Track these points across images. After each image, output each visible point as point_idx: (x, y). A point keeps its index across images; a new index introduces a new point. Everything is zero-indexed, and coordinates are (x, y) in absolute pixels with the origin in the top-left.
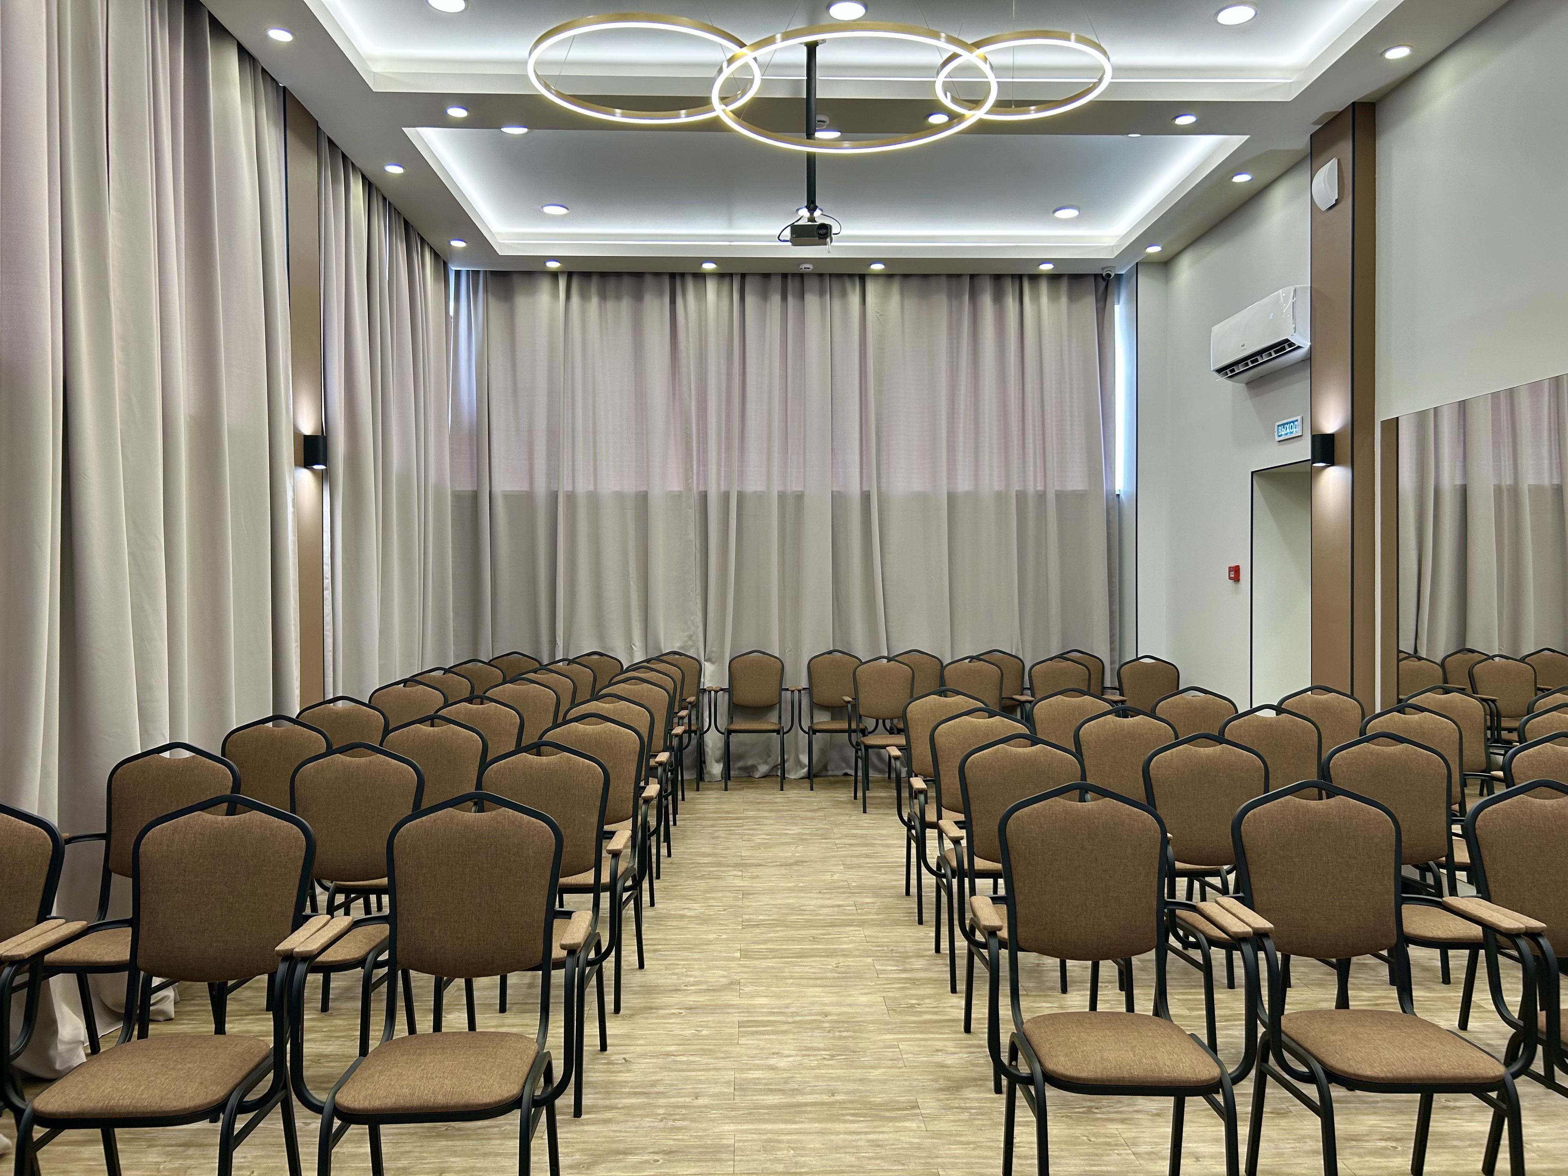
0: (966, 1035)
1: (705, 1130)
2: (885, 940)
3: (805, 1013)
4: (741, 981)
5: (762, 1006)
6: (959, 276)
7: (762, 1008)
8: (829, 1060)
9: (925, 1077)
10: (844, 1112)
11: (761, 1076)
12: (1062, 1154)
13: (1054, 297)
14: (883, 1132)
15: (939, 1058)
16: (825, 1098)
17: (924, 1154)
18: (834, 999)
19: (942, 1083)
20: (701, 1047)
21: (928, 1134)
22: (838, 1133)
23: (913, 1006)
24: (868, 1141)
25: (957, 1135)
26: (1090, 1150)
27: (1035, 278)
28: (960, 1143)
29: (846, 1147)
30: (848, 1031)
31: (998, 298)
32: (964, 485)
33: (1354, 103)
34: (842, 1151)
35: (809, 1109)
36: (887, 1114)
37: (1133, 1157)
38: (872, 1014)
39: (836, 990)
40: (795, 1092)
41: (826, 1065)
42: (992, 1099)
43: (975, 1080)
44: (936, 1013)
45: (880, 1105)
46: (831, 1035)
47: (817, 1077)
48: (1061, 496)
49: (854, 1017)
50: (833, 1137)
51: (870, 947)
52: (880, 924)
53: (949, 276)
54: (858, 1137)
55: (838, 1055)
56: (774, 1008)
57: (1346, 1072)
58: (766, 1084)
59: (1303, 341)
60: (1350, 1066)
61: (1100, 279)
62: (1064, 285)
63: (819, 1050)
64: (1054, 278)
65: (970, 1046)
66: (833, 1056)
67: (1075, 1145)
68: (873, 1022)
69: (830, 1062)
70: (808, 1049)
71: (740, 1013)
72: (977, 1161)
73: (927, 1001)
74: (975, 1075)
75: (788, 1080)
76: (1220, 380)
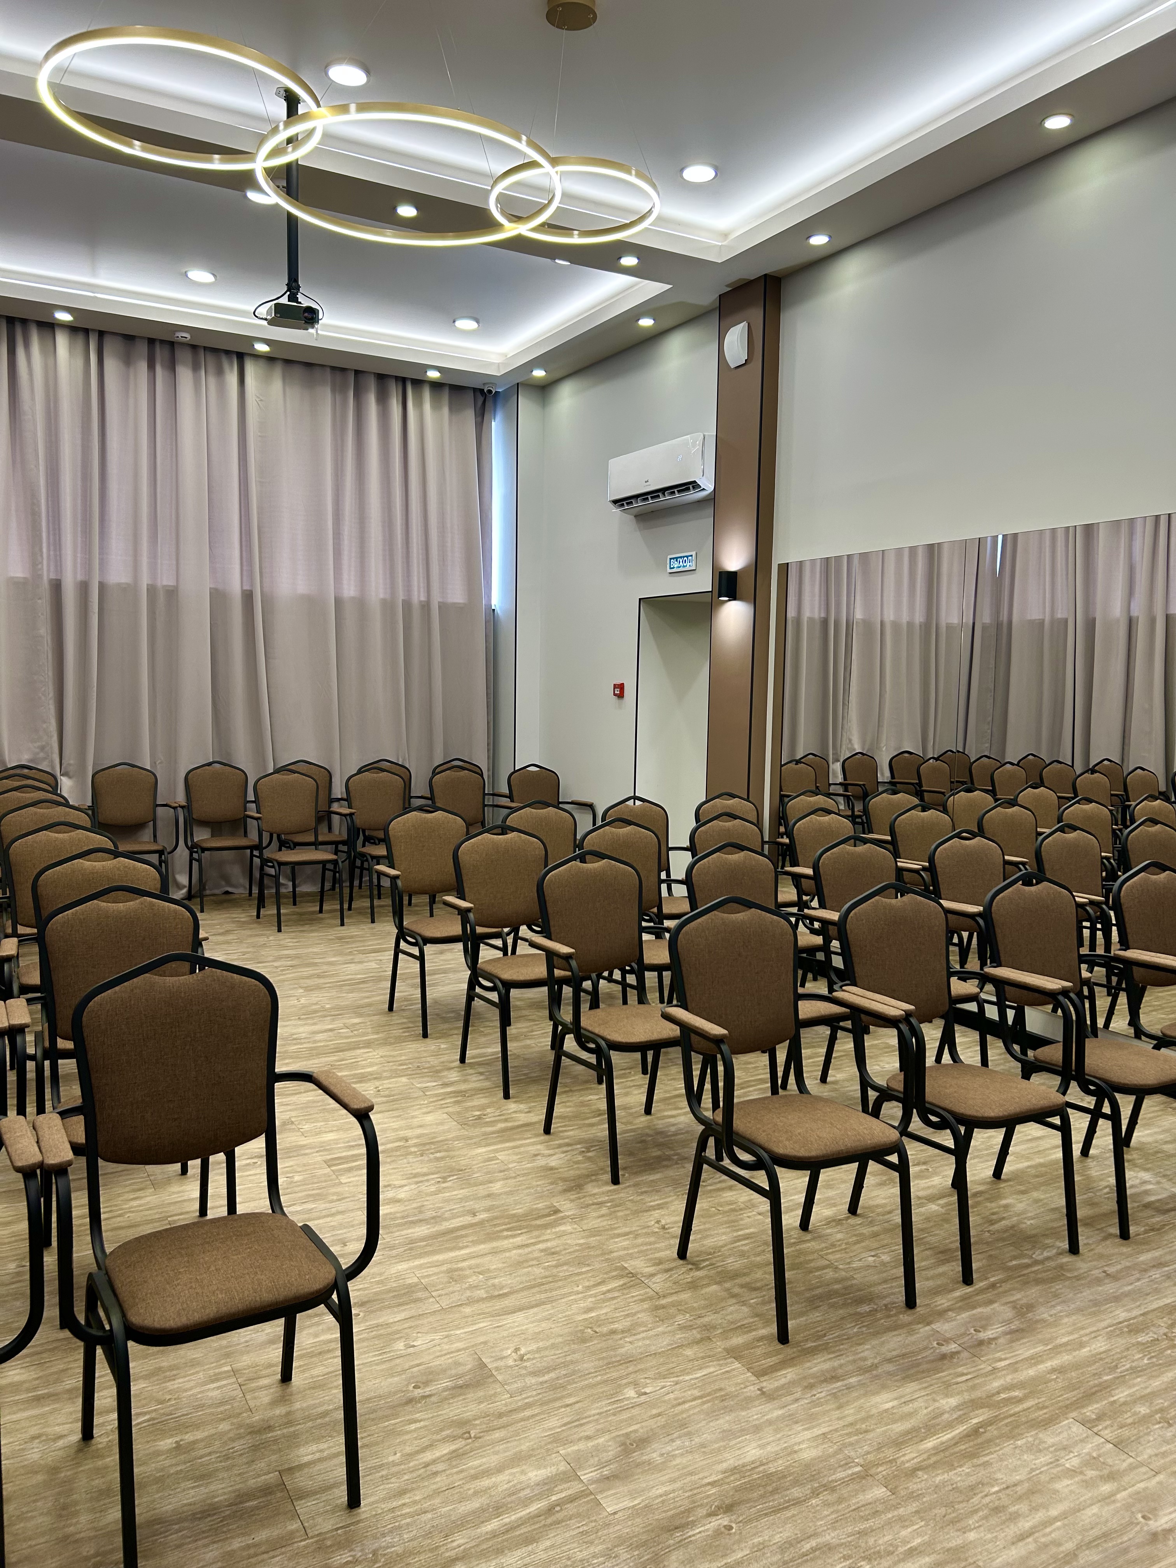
0: (547, 1137)
1: (381, 1274)
2: (403, 1058)
4: (293, 1119)
5: (336, 1141)
6: (343, 370)
7: (337, 1144)
8: (443, 1182)
9: (543, 1182)
10: (498, 1229)
11: (392, 1210)
12: (707, 1226)
13: (435, 406)
14: (547, 1240)
15: (541, 1162)
16: (470, 1219)
17: (599, 1252)
18: (402, 1123)
19: (561, 1186)
20: (306, 1193)
21: (587, 1233)
22: (509, 1250)
23: (479, 1118)
24: (542, 1251)
25: (612, 1229)
26: (725, 1219)
27: (418, 383)
28: (619, 1235)
29: (527, 1261)
30: (440, 1151)
31: (383, 399)
32: (349, 590)
33: (765, 275)
34: (525, 1265)
35: (463, 1232)
36: (538, 1222)
37: (760, 1217)
38: (449, 1131)
39: (396, 1113)
40: (436, 1219)
41: (444, 1188)
42: (614, 1190)
43: (588, 1176)
44: (506, 1120)
45: (525, 1215)
46: (425, 1158)
47: (447, 1201)
48: (444, 607)
49: (435, 1138)
50: (507, 1254)
51: (395, 1067)
52: (385, 1042)
53: (333, 368)
54: (530, 1249)
55: (450, 1176)
56: (348, 1142)
57: (976, 1117)
58: (403, 1217)
59: (708, 485)
60: (977, 1111)
61: (478, 394)
62: (446, 395)
63: (428, 1174)
64: (436, 385)
65: (560, 1146)
66: (444, 1178)
67: (711, 1217)
68: (458, 1138)
69: (447, 1184)
71: (317, 1152)
72: (645, 1248)
73: (489, 1110)
74: (585, 1172)
75: (420, 1210)
76: (616, 510)
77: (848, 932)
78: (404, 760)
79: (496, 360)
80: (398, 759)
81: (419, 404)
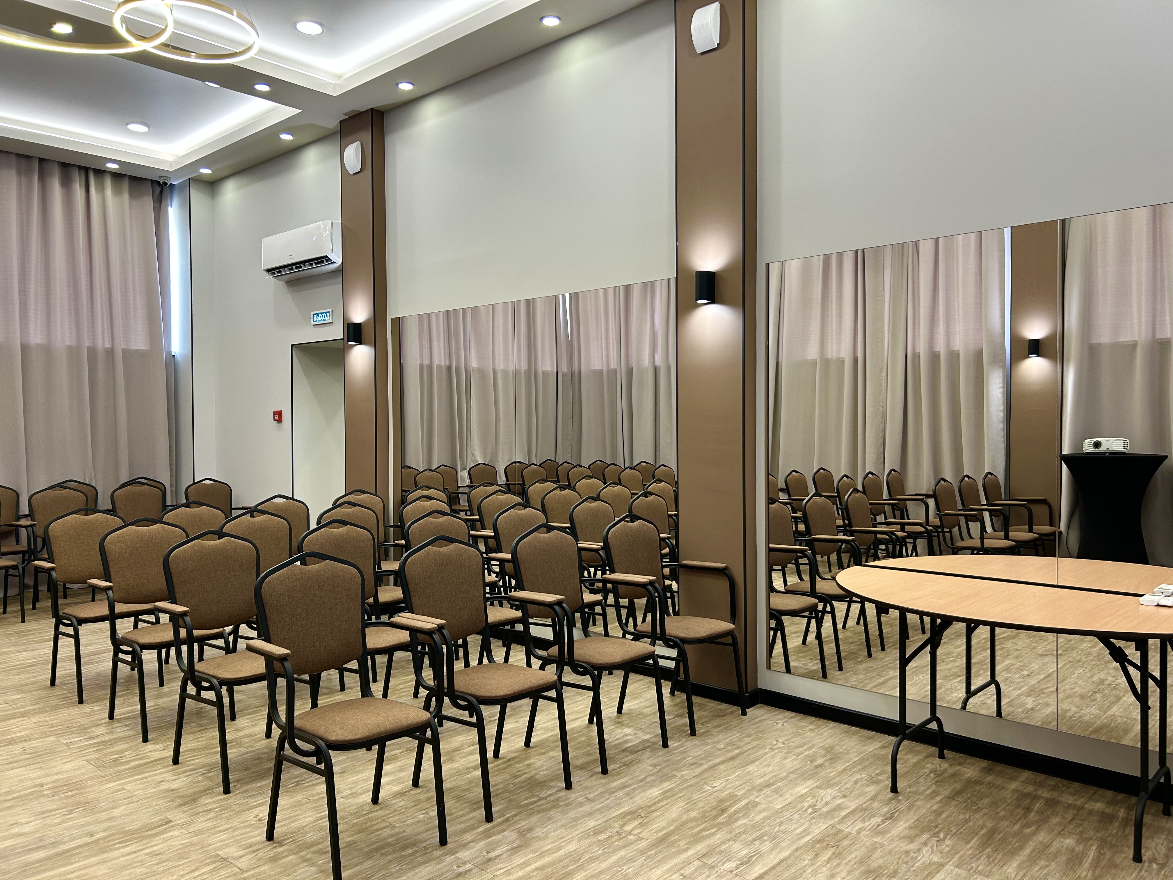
0: (175, 767)
2: (55, 721)
3: (19, 789)
6: (28, 157)
8: (69, 815)
9: (162, 801)
10: (111, 843)
12: (297, 813)
13: (117, 192)
14: (154, 845)
15: (165, 786)
16: (87, 840)
17: (199, 847)
18: (40, 773)
19: (179, 801)
21: (191, 834)
22: (117, 858)
23: (116, 759)
24: (146, 854)
25: (215, 828)
26: (314, 805)
27: (100, 173)
28: (220, 832)
29: (131, 864)
30: (71, 791)
31: (66, 183)
32: (36, 338)
33: (372, 109)
34: (129, 867)
35: (77, 851)
36: (150, 833)
38: (84, 774)
39: (36, 766)
40: (54, 844)
41: (69, 819)
42: (225, 798)
43: (204, 791)
44: (141, 759)
45: (139, 829)
46: (56, 798)
47: (68, 829)
48: (127, 353)
49: (69, 780)
50: (115, 862)
51: (46, 730)
52: (41, 711)
54: (136, 855)
55: (76, 809)
57: (491, 697)
59: (337, 258)
60: (492, 692)
61: (156, 185)
62: (126, 184)
63: (55, 810)
64: (117, 176)
65: (185, 772)
66: (70, 811)
67: (302, 805)
68: (91, 779)
69: (72, 816)
70: (43, 813)
72: (240, 837)
73: (126, 753)
74: (202, 788)
75: (41, 839)
76: (269, 277)
77: (407, 573)
78: (91, 479)
79: (170, 159)
80: (85, 480)
81: (101, 189)
